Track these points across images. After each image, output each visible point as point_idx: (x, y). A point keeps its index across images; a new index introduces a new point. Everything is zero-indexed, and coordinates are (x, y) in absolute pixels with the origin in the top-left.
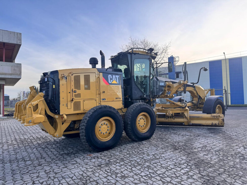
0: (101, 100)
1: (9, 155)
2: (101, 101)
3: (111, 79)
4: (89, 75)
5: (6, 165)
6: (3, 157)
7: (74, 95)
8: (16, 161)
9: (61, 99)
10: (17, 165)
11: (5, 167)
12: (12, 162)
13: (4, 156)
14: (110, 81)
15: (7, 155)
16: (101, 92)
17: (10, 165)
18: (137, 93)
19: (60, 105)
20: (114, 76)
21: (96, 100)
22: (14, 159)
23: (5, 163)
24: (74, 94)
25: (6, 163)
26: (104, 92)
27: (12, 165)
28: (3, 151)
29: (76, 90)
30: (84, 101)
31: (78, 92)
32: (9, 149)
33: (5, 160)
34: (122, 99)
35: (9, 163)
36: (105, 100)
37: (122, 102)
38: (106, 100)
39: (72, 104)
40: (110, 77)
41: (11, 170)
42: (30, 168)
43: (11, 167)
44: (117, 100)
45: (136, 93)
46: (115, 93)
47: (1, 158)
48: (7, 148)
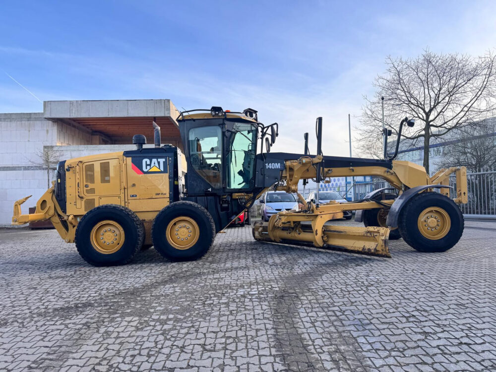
0: (129, 196)
2: (129, 198)
3: (147, 165)
4: (109, 162)
7: (85, 191)
9: (68, 196)
14: (146, 168)
16: (130, 184)
18: (197, 185)
19: (67, 203)
20: (154, 160)
21: (119, 197)
24: (85, 189)
26: (134, 185)
29: (89, 184)
30: (100, 198)
31: (91, 186)
34: (168, 195)
36: (136, 196)
37: (169, 200)
38: (137, 198)
39: (83, 202)
40: (146, 162)
44: (158, 196)
45: (195, 185)
46: (154, 185)
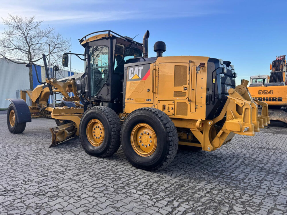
1: (273, 183)
5: (283, 172)
6: (283, 183)
8: (270, 171)
10: (273, 168)
11: (285, 170)
12: (276, 172)
13: (280, 183)
15: (275, 184)
17: (280, 170)
22: (271, 174)
23: (284, 174)
25: (282, 174)
27: (278, 169)
28: (277, 194)
32: (263, 196)
33: (282, 178)
35: (279, 173)
41: (281, 166)
42: (265, 162)
43: (280, 168)
47: (286, 183)
48: (266, 200)
